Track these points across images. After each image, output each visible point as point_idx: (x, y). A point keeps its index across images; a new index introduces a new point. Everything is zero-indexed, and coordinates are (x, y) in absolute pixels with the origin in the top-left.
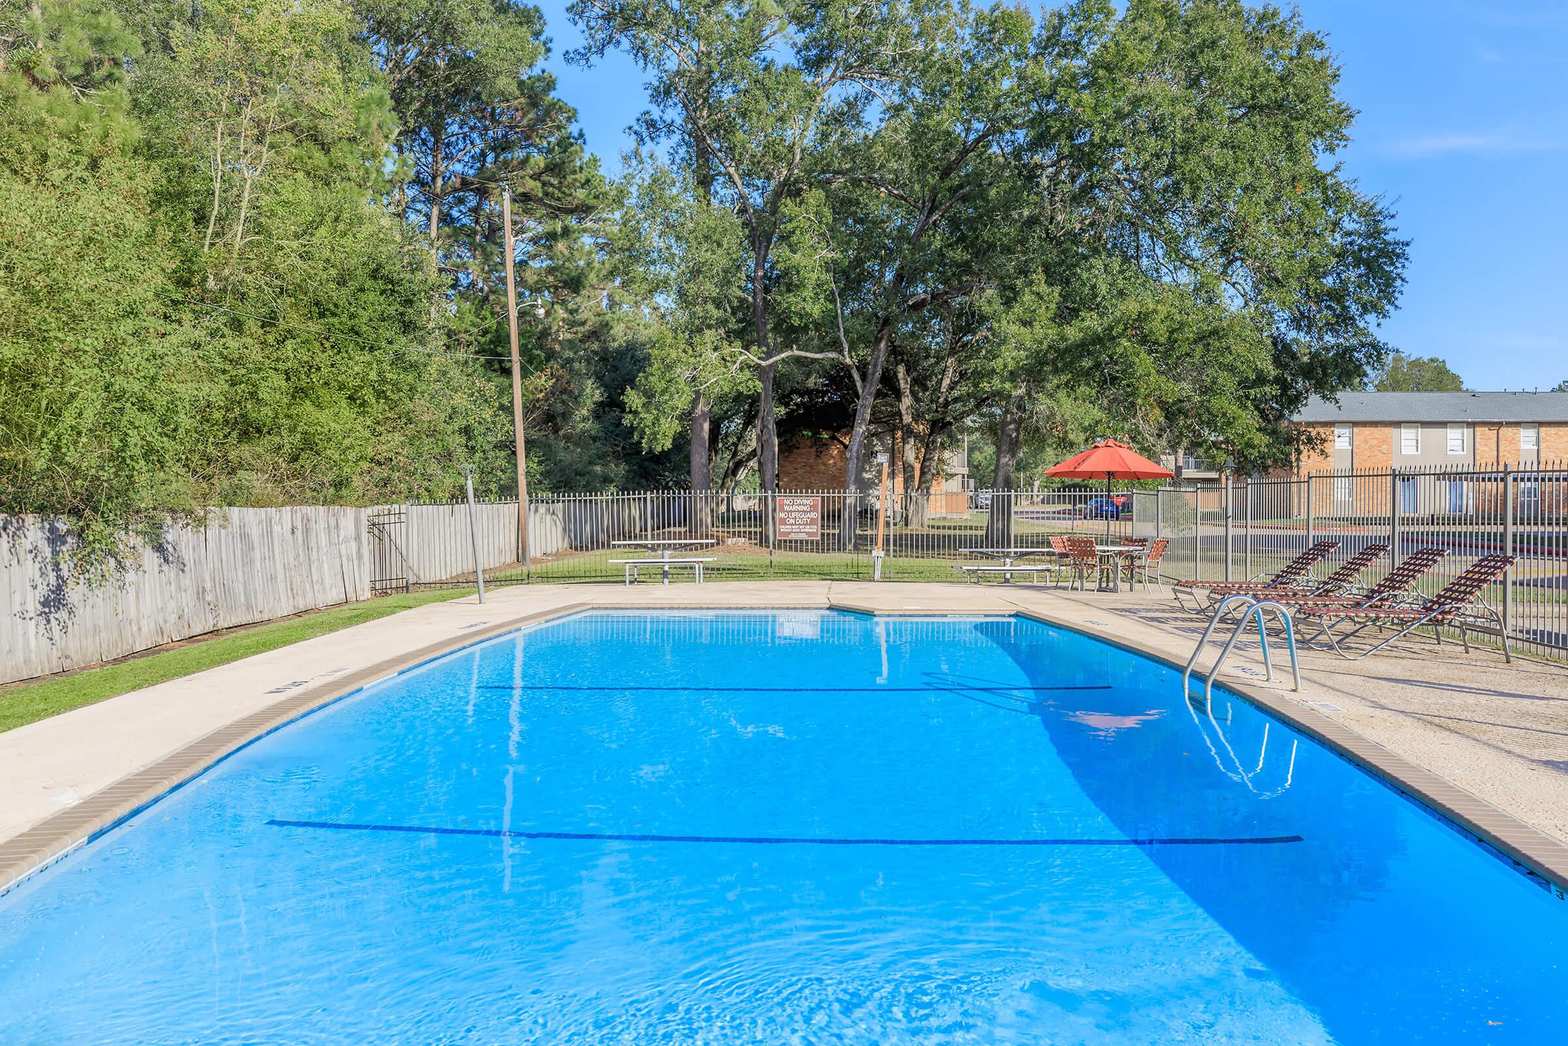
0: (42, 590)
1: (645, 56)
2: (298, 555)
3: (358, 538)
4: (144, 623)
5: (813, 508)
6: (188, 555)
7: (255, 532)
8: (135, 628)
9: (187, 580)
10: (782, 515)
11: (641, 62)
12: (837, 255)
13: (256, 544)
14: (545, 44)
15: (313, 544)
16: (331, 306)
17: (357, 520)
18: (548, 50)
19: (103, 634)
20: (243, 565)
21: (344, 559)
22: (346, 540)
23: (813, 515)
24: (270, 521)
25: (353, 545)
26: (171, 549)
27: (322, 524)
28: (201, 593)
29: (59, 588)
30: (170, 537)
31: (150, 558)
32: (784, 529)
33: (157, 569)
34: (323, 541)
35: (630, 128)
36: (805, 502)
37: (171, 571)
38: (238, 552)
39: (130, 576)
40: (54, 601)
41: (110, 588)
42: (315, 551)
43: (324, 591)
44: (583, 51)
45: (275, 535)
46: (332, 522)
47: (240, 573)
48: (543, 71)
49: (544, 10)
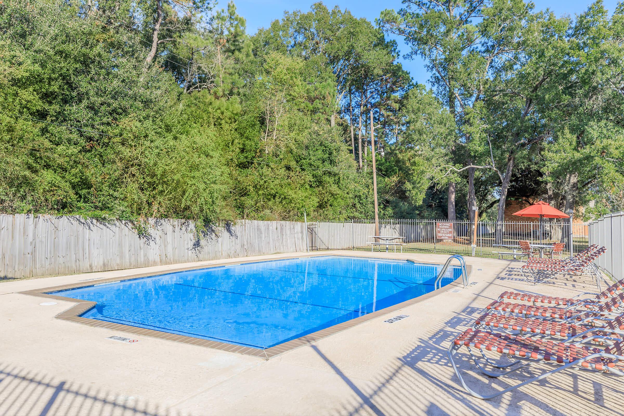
0: (194, 241)
1: (425, 55)
2: (278, 236)
3: (302, 232)
4: (223, 252)
5: (450, 227)
6: (239, 234)
7: (263, 229)
8: (220, 254)
9: (238, 241)
10: (439, 229)
11: (423, 57)
12: (489, 126)
13: (263, 232)
14: (397, 53)
15: (284, 233)
16: (303, 156)
17: (302, 227)
18: (398, 55)
19: (211, 254)
20: (258, 238)
21: (296, 239)
22: (297, 233)
23: (450, 230)
24: (268, 225)
25: (300, 235)
26: (233, 232)
27: (288, 227)
28: (243, 246)
29: (198, 241)
30: (233, 228)
31: (226, 234)
32: (439, 235)
33: (228, 237)
34: (288, 232)
35: (429, 80)
36: (447, 225)
37: (233, 238)
38: (256, 234)
39: (220, 239)
40: (197, 244)
41: (214, 242)
42: (285, 236)
43: (288, 248)
44: (410, 54)
45: (270, 230)
46: (292, 227)
47: (257, 241)
48: (398, 63)
49: (397, 41)
